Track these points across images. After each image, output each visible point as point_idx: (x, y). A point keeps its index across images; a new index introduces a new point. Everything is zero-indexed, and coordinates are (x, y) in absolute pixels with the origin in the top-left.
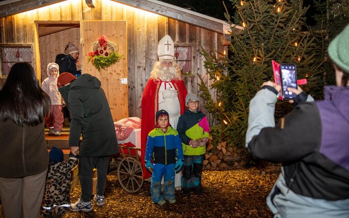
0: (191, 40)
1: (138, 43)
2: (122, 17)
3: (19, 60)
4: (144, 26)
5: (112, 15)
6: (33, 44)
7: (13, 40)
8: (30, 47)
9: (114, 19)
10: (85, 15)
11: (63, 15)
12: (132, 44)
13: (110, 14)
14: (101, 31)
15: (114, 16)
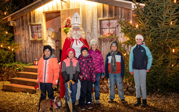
0: (115, 15)
1: (87, 19)
2: (79, 6)
3: (38, 31)
4: (90, 10)
5: (74, 5)
6: (42, 23)
7: (35, 22)
8: (41, 25)
9: (76, 7)
10: (63, 7)
11: (54, 8)
12: (84, 20)
13: (74, 4)
14: (69, 14)
15: (76, 5)
